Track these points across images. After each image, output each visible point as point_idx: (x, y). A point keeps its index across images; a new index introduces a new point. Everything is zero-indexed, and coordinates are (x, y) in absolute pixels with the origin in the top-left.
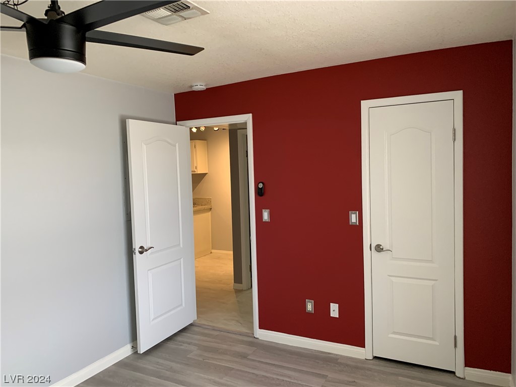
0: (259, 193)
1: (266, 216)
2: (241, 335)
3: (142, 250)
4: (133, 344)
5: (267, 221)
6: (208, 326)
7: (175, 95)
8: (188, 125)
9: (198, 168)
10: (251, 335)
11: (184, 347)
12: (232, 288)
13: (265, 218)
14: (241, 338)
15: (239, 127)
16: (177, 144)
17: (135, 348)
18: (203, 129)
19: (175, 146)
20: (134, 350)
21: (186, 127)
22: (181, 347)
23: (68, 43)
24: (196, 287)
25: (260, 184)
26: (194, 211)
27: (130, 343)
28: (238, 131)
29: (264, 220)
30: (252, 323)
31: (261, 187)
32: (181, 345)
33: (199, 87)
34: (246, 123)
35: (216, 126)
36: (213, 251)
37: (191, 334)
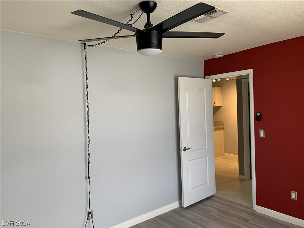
0: (257, 119)
1: (262, 134)
2: (244, 207)
3: (185, 149)
4: (180, 202)
5: (263, 137)
6: (223, 198)
7: (204, 61)
8: (211, 78)
9: (216, 103)
10: (251, 208)
11: (209, 208)
12: (238, 177)
13: (261, 135)
14: (244, 209)
15: (243, 78)
16: (205, 90)
17: (181, 203)
18: (219, 80)
19: (204, 91)
20: (180, 205)
21: (210, 79)
22: (206, 208)
23: (154, 41)
24: (215, 174)
25: (258, 113)
26: (214, 129)
27: (178, 201)
28: (243, 80)
29: (260, 137)
30: (252, 201)
31: (259, 115)
32: (207, 207)
33: (219, 55)
34: (248, 75)
35: (228, 78)
36: (225, 154)
37: (212, 201)
